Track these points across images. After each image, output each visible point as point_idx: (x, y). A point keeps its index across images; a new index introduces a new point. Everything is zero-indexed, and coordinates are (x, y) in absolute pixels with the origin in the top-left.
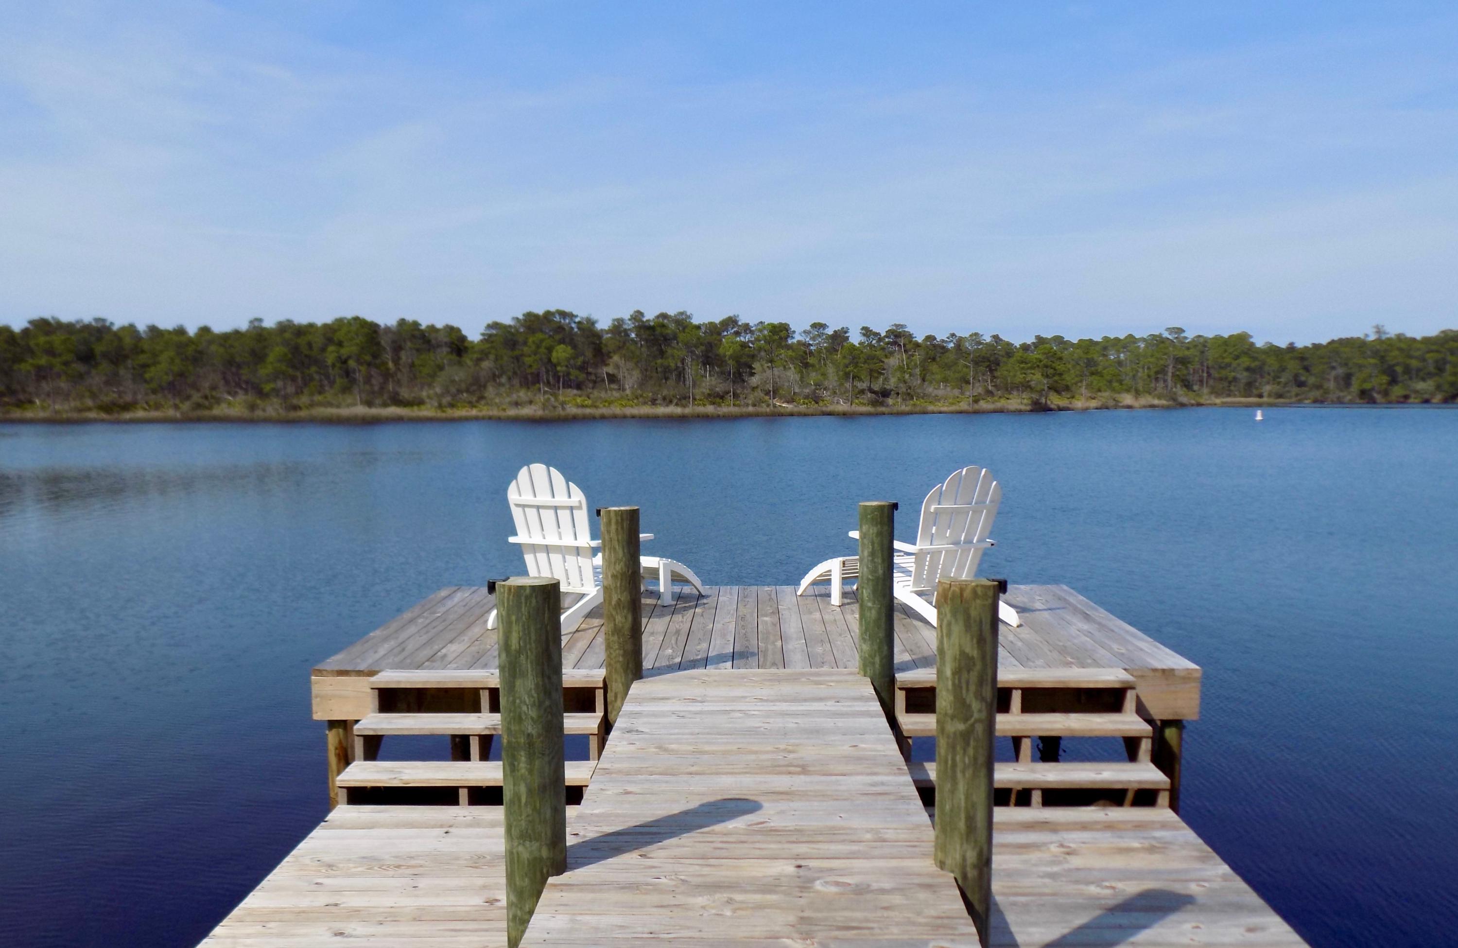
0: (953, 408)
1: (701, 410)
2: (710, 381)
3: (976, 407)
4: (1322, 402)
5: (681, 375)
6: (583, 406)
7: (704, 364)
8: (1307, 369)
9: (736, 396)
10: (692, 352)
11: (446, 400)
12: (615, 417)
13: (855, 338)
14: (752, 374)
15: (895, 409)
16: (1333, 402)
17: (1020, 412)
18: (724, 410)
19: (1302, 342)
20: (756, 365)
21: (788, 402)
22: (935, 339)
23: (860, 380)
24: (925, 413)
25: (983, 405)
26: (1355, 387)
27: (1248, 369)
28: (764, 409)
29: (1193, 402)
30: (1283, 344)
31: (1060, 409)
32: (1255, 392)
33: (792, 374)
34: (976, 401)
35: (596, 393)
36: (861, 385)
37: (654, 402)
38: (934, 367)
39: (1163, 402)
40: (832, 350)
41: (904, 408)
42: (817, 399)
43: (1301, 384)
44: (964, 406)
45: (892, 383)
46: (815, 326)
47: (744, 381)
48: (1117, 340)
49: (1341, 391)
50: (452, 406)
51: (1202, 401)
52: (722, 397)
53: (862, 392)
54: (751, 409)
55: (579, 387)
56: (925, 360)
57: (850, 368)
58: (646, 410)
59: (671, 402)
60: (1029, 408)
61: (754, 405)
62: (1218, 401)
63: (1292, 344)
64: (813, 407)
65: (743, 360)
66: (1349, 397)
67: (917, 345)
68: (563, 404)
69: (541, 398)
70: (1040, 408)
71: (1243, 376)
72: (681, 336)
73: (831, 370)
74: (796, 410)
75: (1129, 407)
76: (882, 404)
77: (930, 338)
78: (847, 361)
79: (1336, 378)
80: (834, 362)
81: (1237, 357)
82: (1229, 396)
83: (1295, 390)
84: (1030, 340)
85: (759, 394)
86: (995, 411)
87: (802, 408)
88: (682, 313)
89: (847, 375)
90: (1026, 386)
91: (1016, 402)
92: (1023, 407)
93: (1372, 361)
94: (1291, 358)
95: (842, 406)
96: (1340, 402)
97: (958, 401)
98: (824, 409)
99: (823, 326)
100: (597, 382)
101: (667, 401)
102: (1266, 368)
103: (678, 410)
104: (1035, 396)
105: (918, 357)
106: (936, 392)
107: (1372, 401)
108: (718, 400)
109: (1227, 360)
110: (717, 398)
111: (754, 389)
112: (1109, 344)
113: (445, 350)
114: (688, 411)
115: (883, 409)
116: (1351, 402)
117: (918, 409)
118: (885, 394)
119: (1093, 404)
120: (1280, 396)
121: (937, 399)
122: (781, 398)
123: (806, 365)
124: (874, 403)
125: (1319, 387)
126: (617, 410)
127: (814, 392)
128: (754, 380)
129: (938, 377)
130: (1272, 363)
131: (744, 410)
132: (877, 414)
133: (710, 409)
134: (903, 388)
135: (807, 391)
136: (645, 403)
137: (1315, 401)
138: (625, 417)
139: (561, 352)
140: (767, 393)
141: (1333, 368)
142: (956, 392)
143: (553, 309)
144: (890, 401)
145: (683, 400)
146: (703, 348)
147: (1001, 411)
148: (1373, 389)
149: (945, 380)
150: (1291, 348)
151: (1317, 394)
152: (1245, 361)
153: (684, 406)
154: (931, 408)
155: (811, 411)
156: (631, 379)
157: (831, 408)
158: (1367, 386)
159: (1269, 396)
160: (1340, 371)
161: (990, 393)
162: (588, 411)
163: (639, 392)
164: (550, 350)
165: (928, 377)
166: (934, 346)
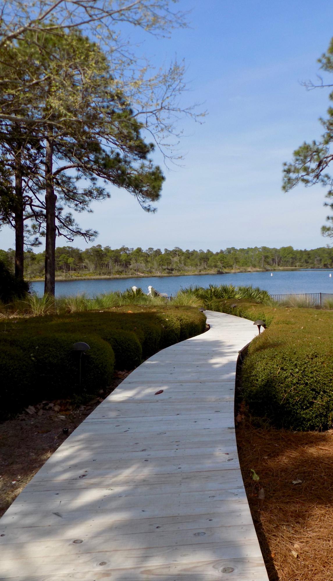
0: (193, 274)
1: (115, 276)
2: (117, 268)
3: (200, 273)
4: (313, 268)
5: (107, 265)
6: (78, 276)
7: (115, 262)
8: (309, 258)
9: (126, 272)
10: (112, 259)
11: (32, 276)
12: (88, 279)
13: (163, 252)
14: (130, 265)
15: (175, 274)
16: (317, 268)
17: (214, 274)
18: (122, 276)
19: (309, 249)
20: (131, 262)
21: (142, 273)
22: (189, 251)
23: (164, 265)
24: (184, 275)
25: (202, 272)
26: (323, 263)
27: (292, 258)
28: (134, 276)
29: (272, 269)
30: (303, 250)
31: (226, 273)
32: (294, 265)
33: (143, 265)
34: (200, 271)
35: (81, 272)
36: (164, 267)
37: (100, 274)
38: (189, 261)
39: (261, 270)
40: (155, 256)
41: (178, 274)
42: (151, 272)
43: (307, 263)
44: (196, 273)
45: (174, 266)
46: (149, 249)
47: (128, 267)
48: (252, 248)
49: (319, 264)
50: (34, 277)
51: (276, 268)
52: (121, 272)
53: (165, 269)
54: (131, 276)
55: (75, 270)
56: (185, 258)
57: (161, 263)
58: (98, 277)
59: (105, 274)
60: (216, 273)
61: (132, 275)
62: (281, 268)
63: (305, 249)
64: (150, 275)
65: (127, 261)
66: (321, 267)
67: (183, 253)
68: (72, 276)
69: (64, 274)
70: (220, 273)
71: (291, 260)
72: (108, 254)
73: (155, 263)
74: (144, 276)
75: (249, 272)
76: (171, 273)
77: (188, 251)
78: (160, 260)
79: (317, 260)
80: (156, 260)
81: (289, 254)
82: (287, 266)
83: (305, 264)
84: (219, 251)
85: (133, 271)
86: (206, 274)
87: (147, 275)
88: (107, 247)
89: (160, 265)
90: (216, 266)
91: (213, 271)
92: (214, 273)
93: (327, 255)
94: (306, 254)
95: (159, 274)
96: (318, 268)
97: (195, 271)
98: (153, 275)
99: (152, 249)
100: (80, 268)
101: (104, 274)
102: (297, 258)
103: (108, 277)
104: (218, 269)
105: (183, 258)
106: (188, 269)
107: (328, 268)
108: (120, 273)
109: (286, 255)
110: (119, 272)
111: (131, 269)
112: (249, 250)
113: (29, 259)
114: (111, 277)
115: (171, 275)
116: (321, 268)
117: (182, 274)
118: (172, 270)
119: (239, 271)
120: (301, 266)
121: (188, 271)
122: (140, 272)
123: (147, 262)
124: (169, 273)
125: (312, 263)
126: (88, 277)
127: (150, 270)
128: (131, 267)
129: (189, 264)
130: (298, 256)
131: (128, 276)
132: (170, 276)
133: (118, 276)
134: (177, 268)
135: (148, 269)
136: (97, 275)
137: (312, 268)
138: (91, 279)
139: (71, 260)
140: (135, 270)
141: (316, 257)
142: (195, 268)
143: (66, 246)
144: (173, 272)
145: (109, 273)
146: (115, 257)
147: (208, 274)
148: (327, 264)
149: (192, 265)
150: (305, 251)
151: (312, 265)
152: (291, 255)
153: (110, 276)
154: (186, 274)
155: (149, 276)
156: (92, 267)
157: (155, 275)
158: (326, 263)
159: (298, 266)
160: (318, 258)
161: (205, 268)
162: (80, 278)
163: (95, 271)
164: (67, 259)
165: (186, 264)
166: (189, 253)
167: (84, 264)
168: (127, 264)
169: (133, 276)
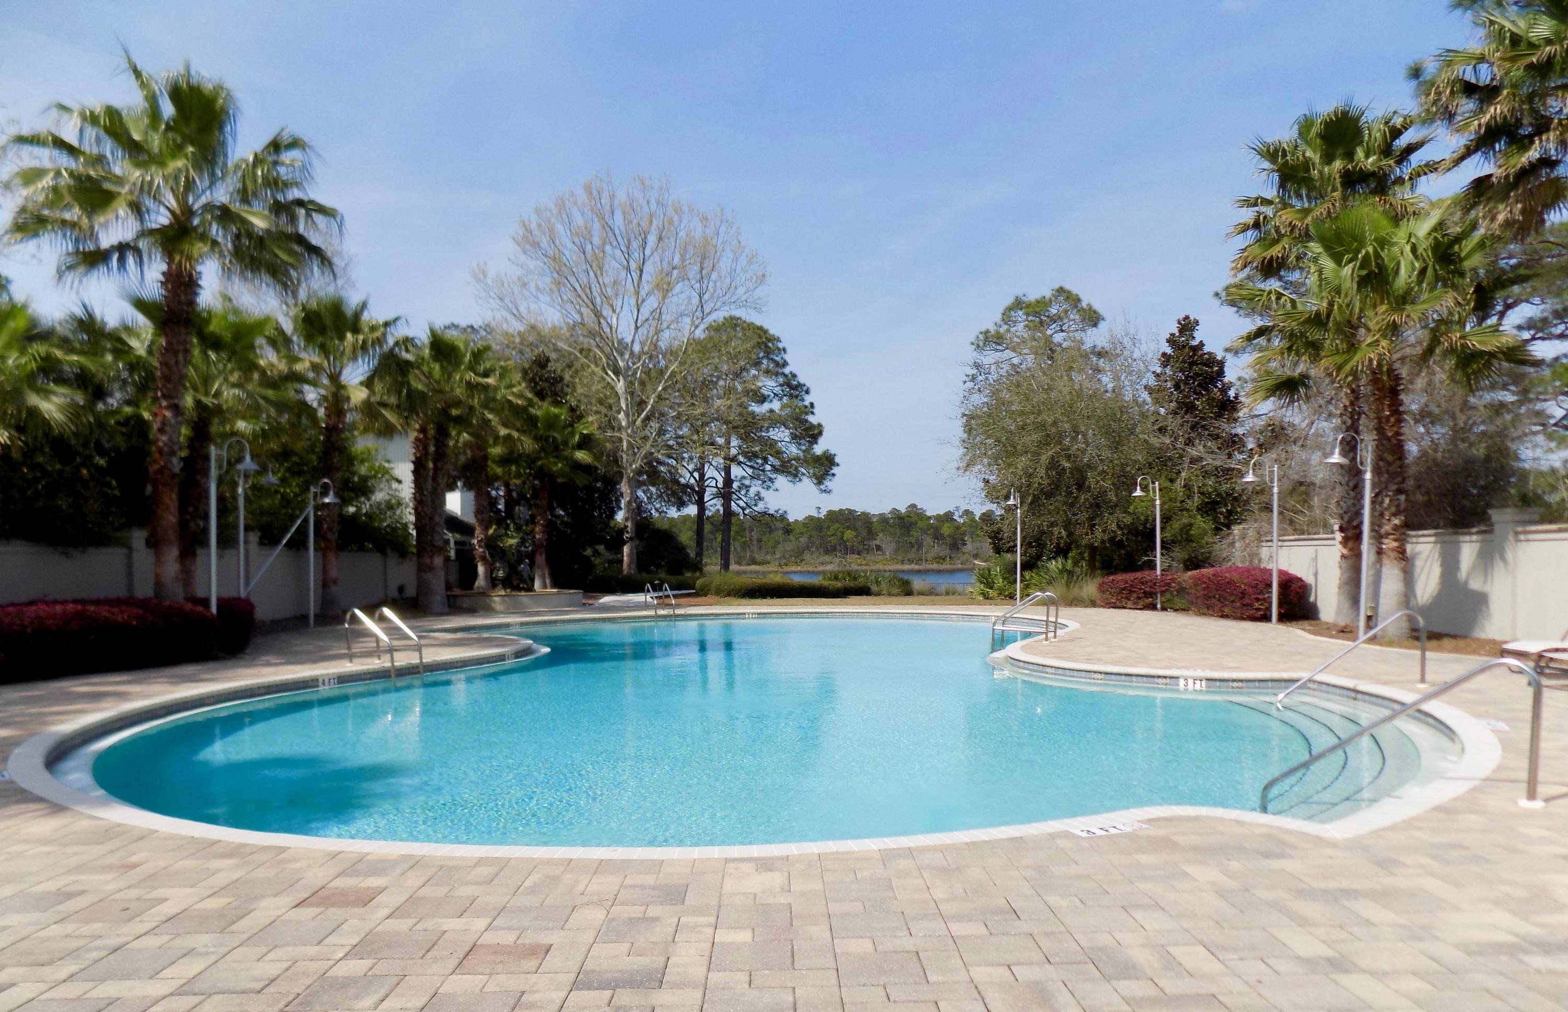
167: (875, 542)
168: (956, 544)
169: (965, 567)
